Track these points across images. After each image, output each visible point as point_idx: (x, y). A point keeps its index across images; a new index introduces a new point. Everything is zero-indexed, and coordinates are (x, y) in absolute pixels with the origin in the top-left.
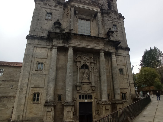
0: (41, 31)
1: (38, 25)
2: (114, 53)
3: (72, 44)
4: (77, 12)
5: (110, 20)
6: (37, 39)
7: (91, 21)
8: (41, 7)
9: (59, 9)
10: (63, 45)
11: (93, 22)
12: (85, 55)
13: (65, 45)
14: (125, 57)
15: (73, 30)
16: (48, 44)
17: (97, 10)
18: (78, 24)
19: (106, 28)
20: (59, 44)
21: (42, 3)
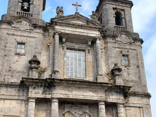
0: (9, 73)
1: (5, 65)
2: (121, 104)
3: (57, 95)
4: (64, 40)
5: (118, 48)
6: (5, 87)
7: (87, 51)
8: (8, 34)
9: (36, 36)
10: (44, 95)
11: (89, 53)
12: (76, 109)
13: (47, 95)
14: (141, 109)
15: (58, 72)
16: (21, 94)
17: (94, 35)
18: (65, 59)
19: (110, 62)
20: (38, 95)
21: (10, 27)
